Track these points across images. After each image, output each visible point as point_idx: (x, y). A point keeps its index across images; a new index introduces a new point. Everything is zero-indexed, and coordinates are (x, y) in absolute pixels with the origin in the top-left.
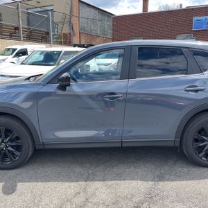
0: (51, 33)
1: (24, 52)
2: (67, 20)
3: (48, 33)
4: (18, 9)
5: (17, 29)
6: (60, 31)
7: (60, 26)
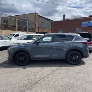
0: (28, 28)
1: (18, 35)
2: (34, 22)
3: (26, 28)
4: (16, 19)
5: (15, 26)
6: (31, 27)
7: (31, 25)
